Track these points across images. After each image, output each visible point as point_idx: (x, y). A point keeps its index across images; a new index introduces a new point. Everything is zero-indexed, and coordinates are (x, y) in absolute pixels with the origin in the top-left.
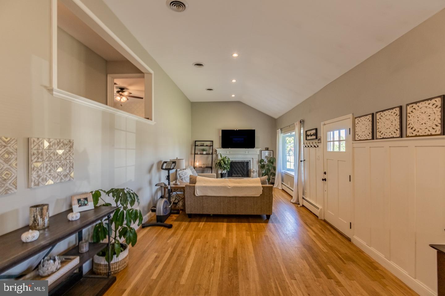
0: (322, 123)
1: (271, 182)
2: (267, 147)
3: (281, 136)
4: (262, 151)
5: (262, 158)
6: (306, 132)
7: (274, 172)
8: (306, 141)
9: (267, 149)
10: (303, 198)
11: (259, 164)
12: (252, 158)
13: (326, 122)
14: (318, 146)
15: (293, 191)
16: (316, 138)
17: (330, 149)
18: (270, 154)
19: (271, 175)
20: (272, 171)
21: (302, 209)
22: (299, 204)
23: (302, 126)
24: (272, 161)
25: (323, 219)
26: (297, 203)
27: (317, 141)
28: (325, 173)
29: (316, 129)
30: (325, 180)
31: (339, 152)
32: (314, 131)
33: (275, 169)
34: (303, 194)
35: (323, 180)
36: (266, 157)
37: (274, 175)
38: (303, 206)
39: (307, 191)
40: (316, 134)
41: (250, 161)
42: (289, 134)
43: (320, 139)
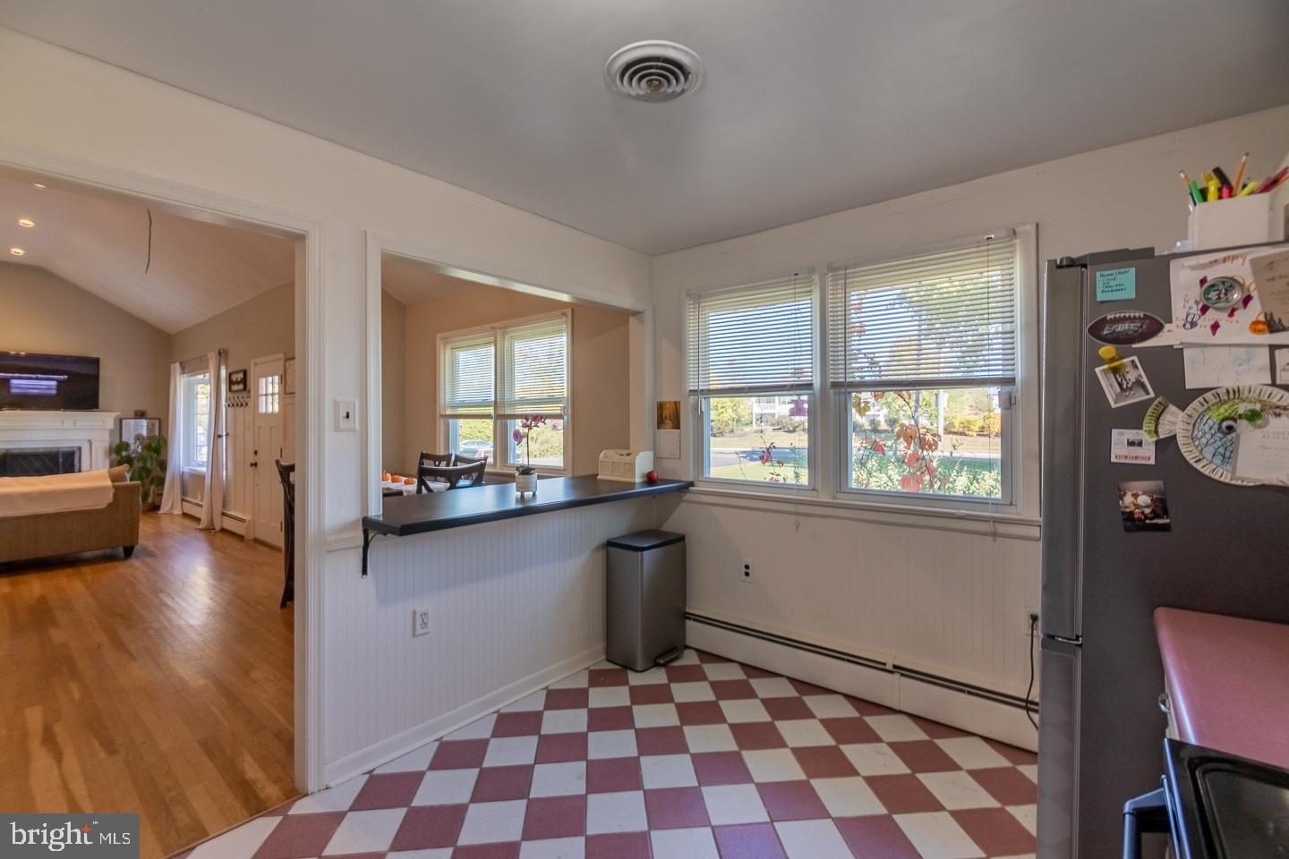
0: (253, 362)
1: (153, 503)
2: (140, 408)
3: (181, 382)
4: (124, 422)
5: (124, 439)
6: (230, 375)
7: (161, 475)
8: (230, 395)
9: (141, 415)
10: (223, 514)
11: (114, 456)
12: (90, 442)
13: (258, 360)
14: (247, 404)
15: (201, 506)
16: (245, 388)
17: (262, 410)
18: (150, 429)
19: (152, 483)
20: (156, 472)
21: (219, 536)
22: (214, 529)
23: (222, 362)
24: (157, 448)
25: (252, 538)
26: (209, 530)
27: (245, 394)
28: (256, 453)
29: (245, 372)
30: (255, 465)
31: (273, 414)
32: (241, 375)
33: (163, 466)
34: (224, 506)
35: (252, 465)
36: (138, 438)
37: (161, 482)
38: (223, 530)
39: (232, 499)
40: (244, 381)
41: (80, 449)
42: (202, 376)
43: (249, 392)
